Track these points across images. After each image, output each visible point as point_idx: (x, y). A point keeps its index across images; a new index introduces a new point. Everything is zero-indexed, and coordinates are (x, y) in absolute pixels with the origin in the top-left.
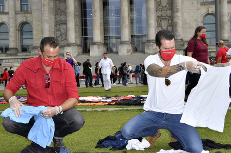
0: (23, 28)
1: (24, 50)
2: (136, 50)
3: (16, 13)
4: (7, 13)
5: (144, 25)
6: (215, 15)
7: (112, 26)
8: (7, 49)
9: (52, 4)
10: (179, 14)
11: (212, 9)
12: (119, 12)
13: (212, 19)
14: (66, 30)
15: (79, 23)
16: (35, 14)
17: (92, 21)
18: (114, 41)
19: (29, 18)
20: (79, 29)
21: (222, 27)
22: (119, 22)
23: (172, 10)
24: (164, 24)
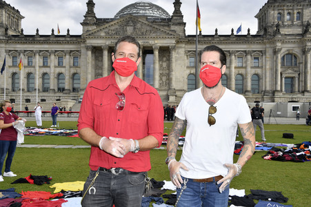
0: (74, 77)
1: (74, 90)
3: (70, 67)
5: (151, 78)
6: (195, 75)
8: (64, 89)
9: (94, 62)
10: (173, 73)
13: (193, 77)
16: (82, 68)
19: (78, 70)
21: (198, 82)
23: (169, 70)
24: (164, 79)
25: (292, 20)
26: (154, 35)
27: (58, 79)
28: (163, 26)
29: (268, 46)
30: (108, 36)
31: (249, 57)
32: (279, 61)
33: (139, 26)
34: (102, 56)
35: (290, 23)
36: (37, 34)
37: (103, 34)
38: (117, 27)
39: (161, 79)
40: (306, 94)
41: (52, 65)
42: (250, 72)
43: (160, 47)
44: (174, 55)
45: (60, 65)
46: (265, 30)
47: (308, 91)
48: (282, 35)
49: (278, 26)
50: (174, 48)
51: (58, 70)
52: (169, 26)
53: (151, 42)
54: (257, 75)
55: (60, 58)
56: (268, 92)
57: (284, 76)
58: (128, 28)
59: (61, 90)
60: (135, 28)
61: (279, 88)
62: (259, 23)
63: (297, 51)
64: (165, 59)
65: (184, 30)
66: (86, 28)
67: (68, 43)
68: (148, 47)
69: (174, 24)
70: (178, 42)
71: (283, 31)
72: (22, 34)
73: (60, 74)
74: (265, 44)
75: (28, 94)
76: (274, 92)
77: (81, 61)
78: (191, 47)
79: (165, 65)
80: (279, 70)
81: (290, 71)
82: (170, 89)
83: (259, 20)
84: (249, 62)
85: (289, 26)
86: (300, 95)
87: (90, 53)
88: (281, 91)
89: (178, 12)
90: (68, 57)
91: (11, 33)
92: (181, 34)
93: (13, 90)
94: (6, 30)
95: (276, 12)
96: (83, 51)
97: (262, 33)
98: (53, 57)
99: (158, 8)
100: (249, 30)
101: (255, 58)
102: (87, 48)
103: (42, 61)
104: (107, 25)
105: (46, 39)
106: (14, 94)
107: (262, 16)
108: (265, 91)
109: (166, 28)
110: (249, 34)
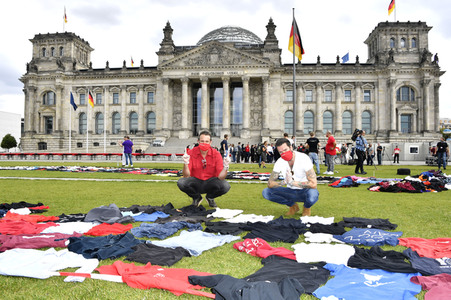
0: (149, 115)
1: (149, 132)
2: (234, 135)
3: (144, 104)
4: (138, 104)
5: (240, 116)
6: (293, 111)
7: (216, 116)
8: (136, 131)
9: (171, 98)
10: (267, 109)
11: (291, 107)
12: (222, 106)
13: (290, 114)
14: (181, 118)
15: (191, 114)
16: (158, 105)
17: (201, 111)
18: (217, 128)
19: (154, 108)
20: (191, 117)
21: (297, 120)
22: (221, 113)
23: (262, 106)
24: (256, 116)
25: (407, 46)
26: (243, 64)
27: (130, 119)
28: (255, 53)
29: (380, 76)
30: (189, 66)
31: (358, 90)
32: (394, 95)
33: (225, 53)
34: (181, 91)
35: (405, 50)
36: (107, 67)
37: (182, 64)
38: (198, 55)
39: (252, 117)
40: (426, 134)
41: (123, 103)
42: (361, 107)
43: (251, 78)
44: (267, 87)
45: (132, 102)
46: (377, 58)
47: (428, 131)
48: (396, 64)
49: (391, 53)
50: (268, 79)
51: (131, 108)
52: (261, 53)
53: (240, 73)
54: (368, 111)
55: (133, 94)
56: (382, 132)
57: (400, 112)
58: (212, 56)
59: (134, 132)
60: (220, 57)
61: (394, 128)
62: (370, 50)
63: (414, 83)
64: (256, 92)
65: (280, 58)
66: (163, 58)
67: (141, 76)
68: (236, 78)
69: (267, 51)
70: (272, 72)
71: (398, 59)
72: (91, 68)
73: (132, 113)
74: (377, 74)
75: (97, 137)
76: (389, 132)
77: (157, 97)
78: (288, 78)
79: (256, 99)
80: (395, 106)
81: (407, 107)
82: (263, 129)
83: (370, 46)
84: (358, 96)
85: (404, 53)
86: (418, 136)
87: (166, 87)
88: (397, 130)
89: (271, 37)
90: (141, 92)
91: (79, 67)
92: (276, 62)
93: (81, 133)
94: (74, 64)
95: (389, 37)
96: (159, 85)
97: (373, 62)
98: (124, 92)
99: (248, 33)
100: (357, 58)
101: (366, 92)
102: (164, 81)
103: (112, 97)
104: (187, 54)
105: (117, 72)
106: (81, 137)
107: (372, 41)
108: (378, 132)
109: (258, 56)
110: (357, 62)
